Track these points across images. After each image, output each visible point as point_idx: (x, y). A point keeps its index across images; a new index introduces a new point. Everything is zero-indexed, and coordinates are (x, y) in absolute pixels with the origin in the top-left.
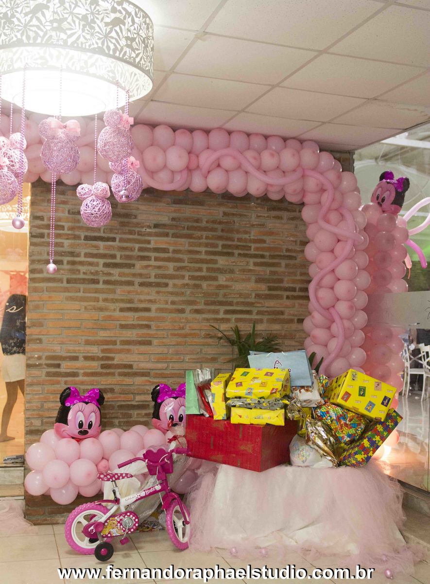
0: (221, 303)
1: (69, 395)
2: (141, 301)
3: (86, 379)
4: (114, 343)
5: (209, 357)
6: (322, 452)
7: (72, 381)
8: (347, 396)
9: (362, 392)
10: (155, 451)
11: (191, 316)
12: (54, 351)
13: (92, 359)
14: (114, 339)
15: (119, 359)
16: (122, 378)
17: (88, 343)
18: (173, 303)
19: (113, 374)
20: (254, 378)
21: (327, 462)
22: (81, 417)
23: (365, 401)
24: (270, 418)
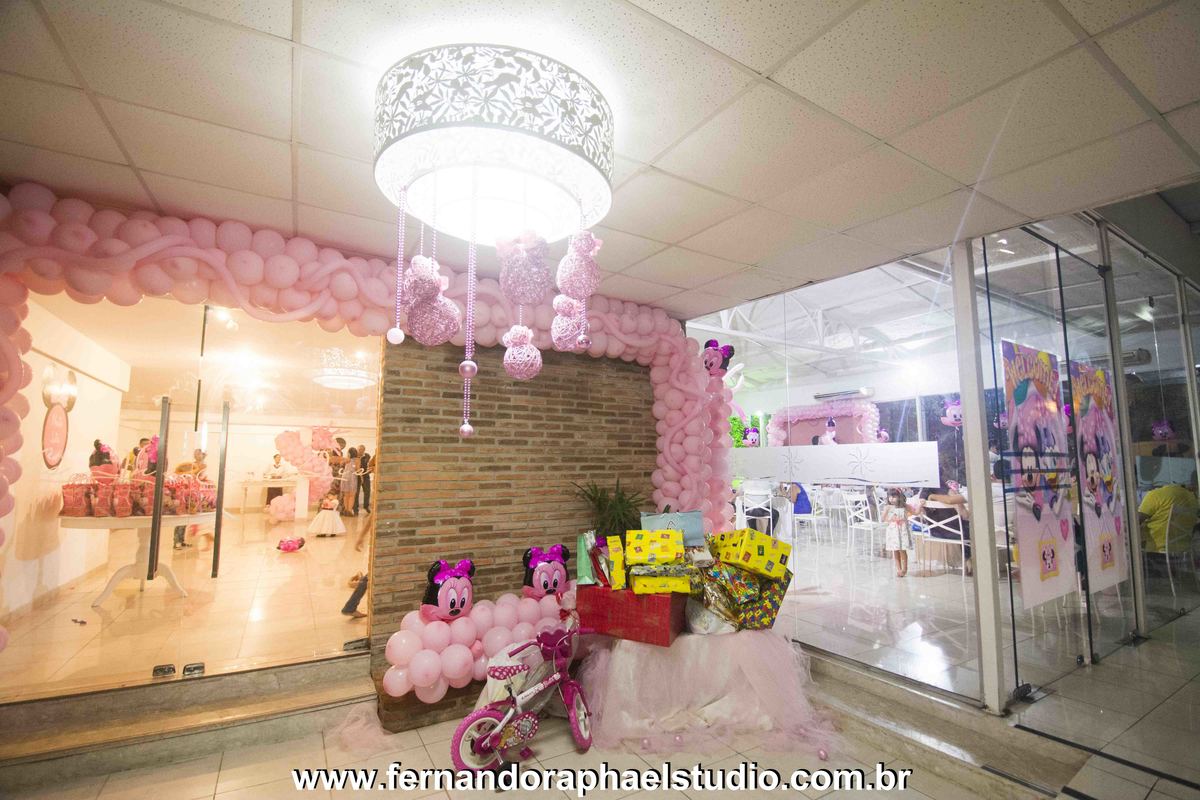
0: (577, 460)
1: (439, 570)
2: (501, 459)
3: (444, 544)
4: (473, 504)
5: (567, 513)
6: (724, 617)
7: (428, 548)
8: (747, 556)
9: (761, 551)
10: (552, 633)
11: (549, 473)
12: (408, 516)
13: (451, 522)
14: (473, 500)
15: (478, 521)
16: (481, 541)
17: (446, 505)
18: (533, 460)
19: (472, 538)
20: (652, 541)
21: (728, 627)
22: (453, 595)
23: (764, 560)
24: (676, 586)
